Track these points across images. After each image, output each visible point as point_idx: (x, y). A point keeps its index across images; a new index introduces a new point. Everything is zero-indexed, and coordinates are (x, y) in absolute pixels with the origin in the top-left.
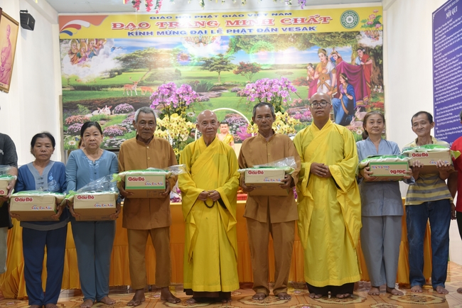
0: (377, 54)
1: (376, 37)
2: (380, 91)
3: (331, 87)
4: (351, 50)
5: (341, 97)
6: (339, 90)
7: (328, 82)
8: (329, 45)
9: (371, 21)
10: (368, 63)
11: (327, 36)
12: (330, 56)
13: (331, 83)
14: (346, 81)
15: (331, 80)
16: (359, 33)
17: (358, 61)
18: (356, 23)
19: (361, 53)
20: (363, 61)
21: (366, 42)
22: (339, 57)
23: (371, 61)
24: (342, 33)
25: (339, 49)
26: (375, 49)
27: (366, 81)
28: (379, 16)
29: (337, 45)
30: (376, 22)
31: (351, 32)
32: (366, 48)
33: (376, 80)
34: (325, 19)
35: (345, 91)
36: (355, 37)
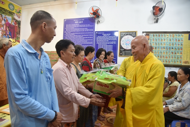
0: (19, 23)
1: (19, 17)
2: (19, 36)
3: (3, 30)
4: (11, 18)
5: (6, 36)
6: (6, 33)
7: (2, 28)
8: (3, 14)
9: (18, 11)
10: (16, 25)
11: (3, 9)
12: (3, 18)
13: (3, 29)
14: (9, 30)
15: (3, 28)
16: (14, 14)
17: (13, 24)
18: (13, 9)
19: (14, 21)
20: (15, 24)
21: (16, 18)
22: (7, 20)
23: (17, 25)
24: (9, 11)
25: (7, 16)
26: (19, 21)
27: (15, 32)
28: (20, 11)
29: (7, 15)
30: (19, 12)
31: (12, 12)
32: (16, 20)
33: (18, 33)
34: (2, 2)
35: (8, 34)
36: (13, 14)
